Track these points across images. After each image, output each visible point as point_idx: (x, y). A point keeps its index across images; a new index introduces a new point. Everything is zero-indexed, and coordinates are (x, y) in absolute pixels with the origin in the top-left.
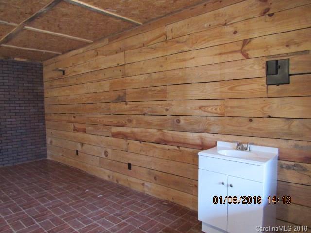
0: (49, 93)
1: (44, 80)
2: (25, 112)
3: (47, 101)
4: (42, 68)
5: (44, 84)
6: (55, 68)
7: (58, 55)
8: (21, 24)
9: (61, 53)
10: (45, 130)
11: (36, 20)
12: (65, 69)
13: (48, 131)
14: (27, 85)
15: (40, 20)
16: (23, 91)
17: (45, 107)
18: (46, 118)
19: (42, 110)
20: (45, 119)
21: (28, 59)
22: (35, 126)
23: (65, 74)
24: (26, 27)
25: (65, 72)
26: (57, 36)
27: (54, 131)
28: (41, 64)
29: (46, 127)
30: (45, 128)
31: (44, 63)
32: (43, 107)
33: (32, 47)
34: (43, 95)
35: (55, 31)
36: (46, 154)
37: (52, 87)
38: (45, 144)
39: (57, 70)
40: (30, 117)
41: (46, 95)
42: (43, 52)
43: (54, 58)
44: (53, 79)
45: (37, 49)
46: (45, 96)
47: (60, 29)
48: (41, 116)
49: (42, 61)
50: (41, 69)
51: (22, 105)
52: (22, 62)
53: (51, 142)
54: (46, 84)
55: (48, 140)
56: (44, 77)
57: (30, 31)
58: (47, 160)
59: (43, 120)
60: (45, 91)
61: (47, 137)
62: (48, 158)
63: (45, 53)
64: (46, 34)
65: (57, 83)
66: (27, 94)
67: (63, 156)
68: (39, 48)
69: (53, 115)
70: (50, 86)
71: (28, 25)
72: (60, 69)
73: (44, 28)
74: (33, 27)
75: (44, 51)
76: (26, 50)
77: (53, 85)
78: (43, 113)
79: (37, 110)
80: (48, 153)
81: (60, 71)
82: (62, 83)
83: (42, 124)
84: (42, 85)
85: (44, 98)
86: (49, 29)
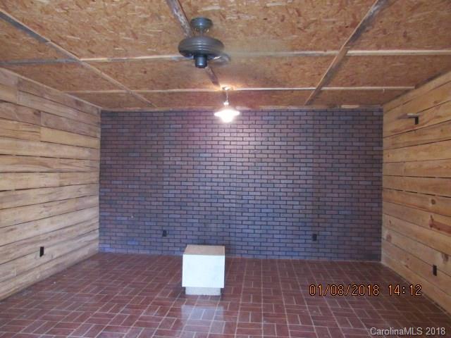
0: (391, 155)
1: (384, 135)
2: (352, 185)
3: (387, 169)
4: (382, 116)
5: (384, 140)
6: (401, 114)
7: (407, 91)
8: (341, 49)
9: (413, 87)
10: (381, 216)
11: (363, 34)
12: (418, 114)
13: (385, 218)
14: (358, 144)
15: (369, 34)
16: (351, 153)
17: (384, 178)
18: (383, 195)
19: (378, 183)
20: (381, 198)
21: (360, 104)
22: (365, 207)
23: (420, 123)
24: (350, 52)
25: (420, 119)
26: (404, 57)
27: (394, 220)
28: (381, 111)
29: (384, 210)
30: (381, 212)
31: (386, 107)
32: (380, 179)
33: (363, 85)
34: (382, 159)
35: (400, 47)
36: (380, 255)
37: (395, 146)
38: (379, 239)
39: (405, 117)
40: (359, 193)
41: (385, 159)
42: (382, 90)
43: (400, 98)
44: (397, 133)
45: (372, 86)
46: (384, 161)
47: (409, 39)
48: (375, 192)
49: (382, 105)
50: (380, 118)
51: (348, 174)
52: (353, 109)
53: (389, 237)
54: (387, 142)
55: (385, 233)
56: (384, 130)
57: (357, 57)
58: (381, 266)
59: (378, 199)
60: (385, 152)
61: (383, 228)
62: (383, 262)
63: (385, 90)
64: (384, 57)
65: (404, 139)
66: (357, 157)
67: (407, 266)
68: (375, 84)
69: (395, 192)
70: (393, 144)
71: (352, 47)
72: (411, 114)
73: (379, 47)
74: (362, 49)
75: (384, 88)
76: (356, 91)
77: (398, 142)
78: (380, 188)
79: (370, 183)
80: (383, 253)
81: (410, 117)
82: (413, 140)
83: (376, 205)
84: (380, 144)
85: (382, 163)
86: (388, 47)
